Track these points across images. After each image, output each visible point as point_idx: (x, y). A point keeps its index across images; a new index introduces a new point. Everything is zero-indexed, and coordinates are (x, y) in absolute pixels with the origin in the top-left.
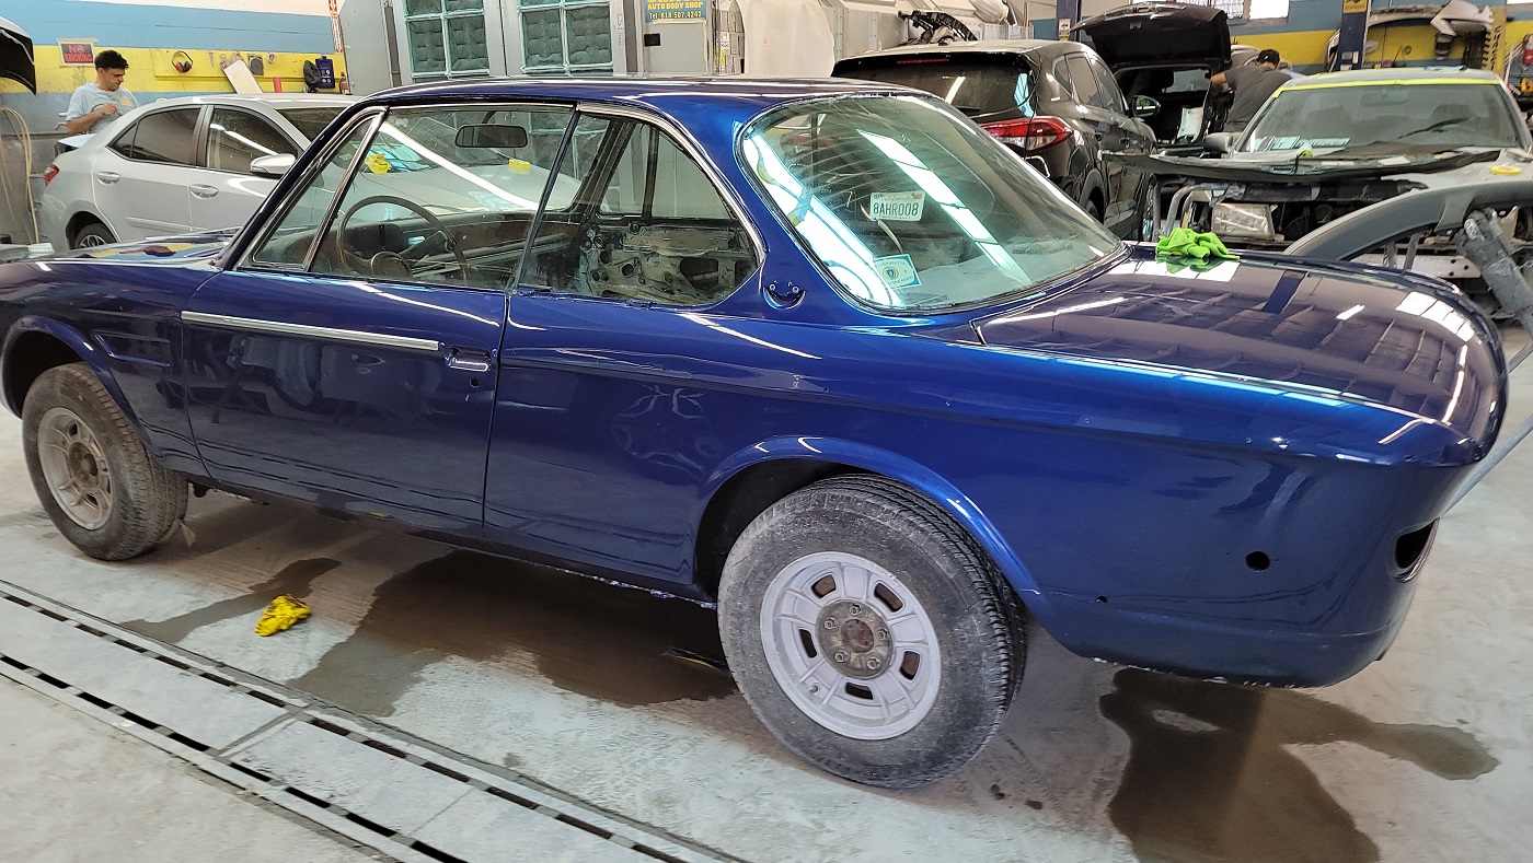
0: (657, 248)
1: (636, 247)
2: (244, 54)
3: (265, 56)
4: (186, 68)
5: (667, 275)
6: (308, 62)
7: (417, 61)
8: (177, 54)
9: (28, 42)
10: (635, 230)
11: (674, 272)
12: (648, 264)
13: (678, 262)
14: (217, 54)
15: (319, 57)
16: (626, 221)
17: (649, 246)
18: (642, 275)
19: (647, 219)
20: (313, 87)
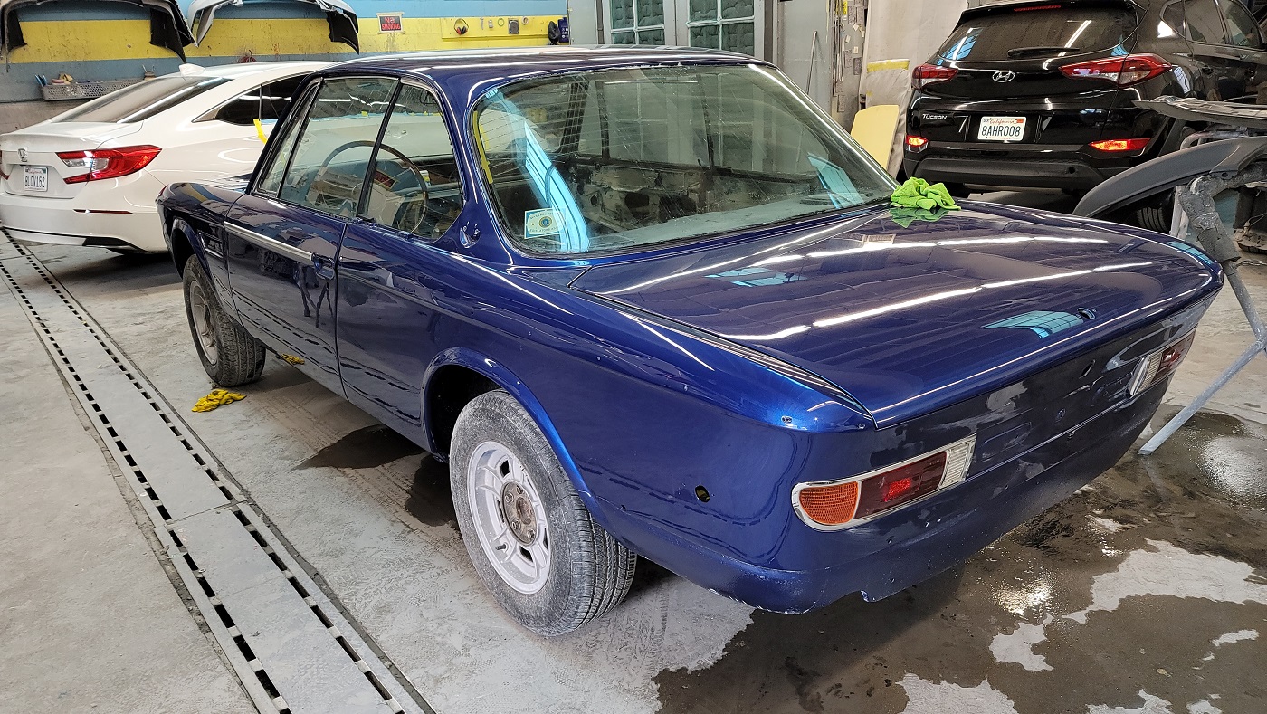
0: (611, 183)
1: (599, 182)
2: (506, 19)
3: (521, 19)
4: (463, 32)
5: (618, 206)
6: (552, 23)
7: (616, 20)
8: (458, 21)
9: (353, 16)
10: (598, 169)
11: (621, 203)
12: (606, 196)
13: (624, 196)
14: (486, 19)
15: (561, 18)
16: (592, 162)
17: (606, 182)
18: (603, 205)
19: (606, 160)
20: (554, 42)
